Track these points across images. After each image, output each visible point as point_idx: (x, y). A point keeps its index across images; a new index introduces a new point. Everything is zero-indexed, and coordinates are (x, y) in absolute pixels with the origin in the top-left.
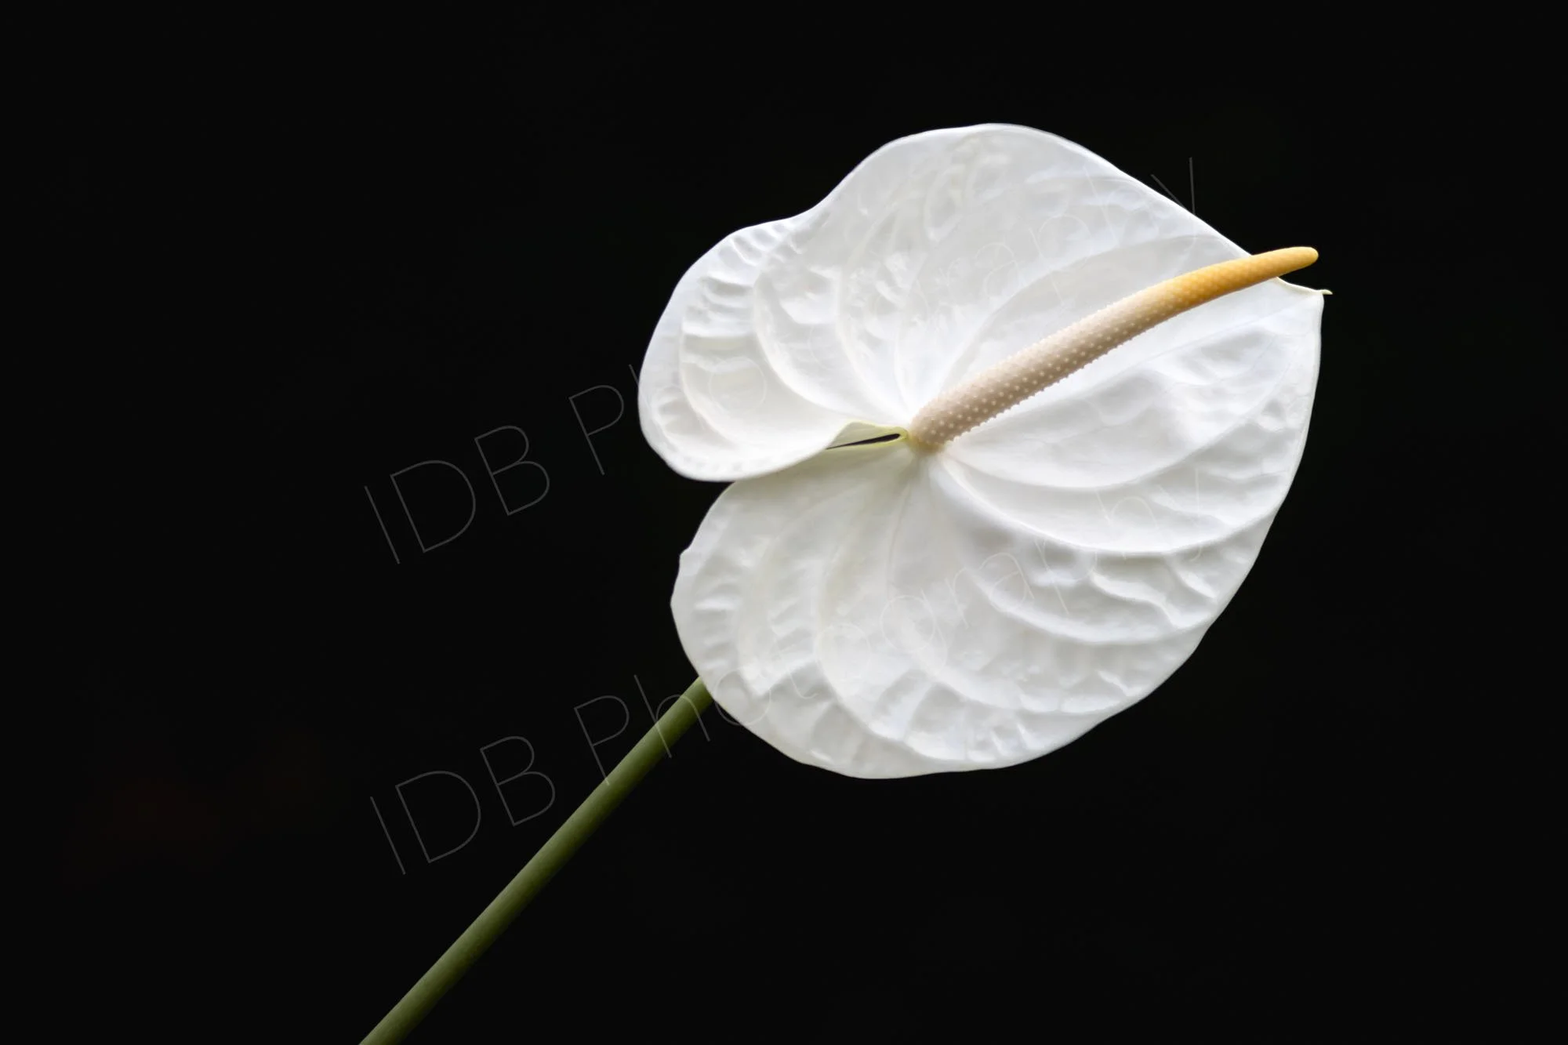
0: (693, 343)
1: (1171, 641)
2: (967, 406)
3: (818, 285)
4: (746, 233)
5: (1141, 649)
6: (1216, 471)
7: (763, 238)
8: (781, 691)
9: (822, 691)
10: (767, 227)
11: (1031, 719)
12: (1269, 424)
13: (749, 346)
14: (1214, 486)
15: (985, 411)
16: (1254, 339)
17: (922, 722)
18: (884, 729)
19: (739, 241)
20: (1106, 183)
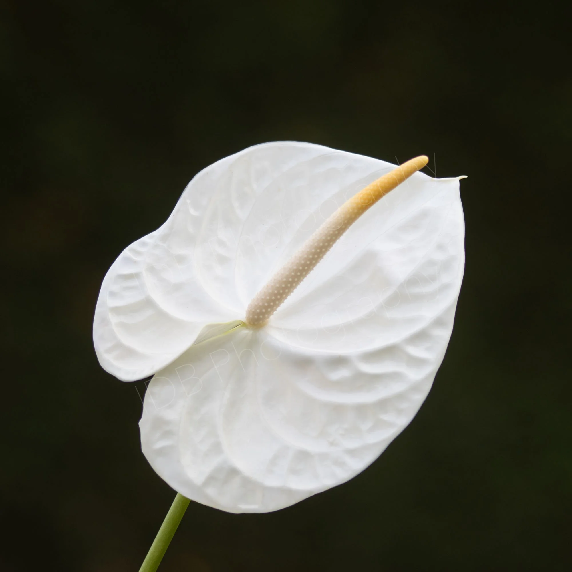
0: (116, 310)
1: (415, 388)
2: (268, 298)
3: (181, 259)
4: (135, 245)
5: (400, 397)
6: (417, 290)
7: (144, 244)
8: (211, 479)
9: (233, 472)
10: (146, 238)
11: (352, 452)
12: (439, 257)
13: (148, 303)
14: (418, 298)
15: (279, 297)
16: (424, 214)
17: (294, 472)
18: (272, 482)
19: (130, 250)
20: (326, 158)
